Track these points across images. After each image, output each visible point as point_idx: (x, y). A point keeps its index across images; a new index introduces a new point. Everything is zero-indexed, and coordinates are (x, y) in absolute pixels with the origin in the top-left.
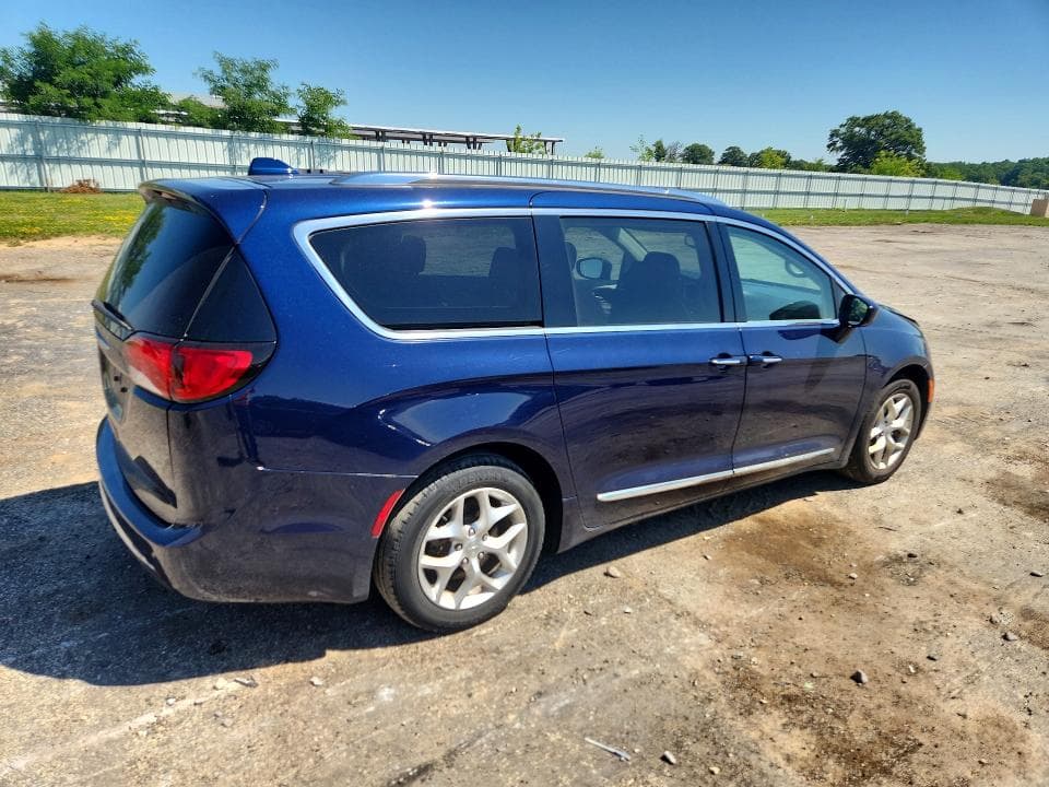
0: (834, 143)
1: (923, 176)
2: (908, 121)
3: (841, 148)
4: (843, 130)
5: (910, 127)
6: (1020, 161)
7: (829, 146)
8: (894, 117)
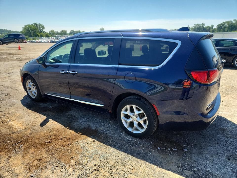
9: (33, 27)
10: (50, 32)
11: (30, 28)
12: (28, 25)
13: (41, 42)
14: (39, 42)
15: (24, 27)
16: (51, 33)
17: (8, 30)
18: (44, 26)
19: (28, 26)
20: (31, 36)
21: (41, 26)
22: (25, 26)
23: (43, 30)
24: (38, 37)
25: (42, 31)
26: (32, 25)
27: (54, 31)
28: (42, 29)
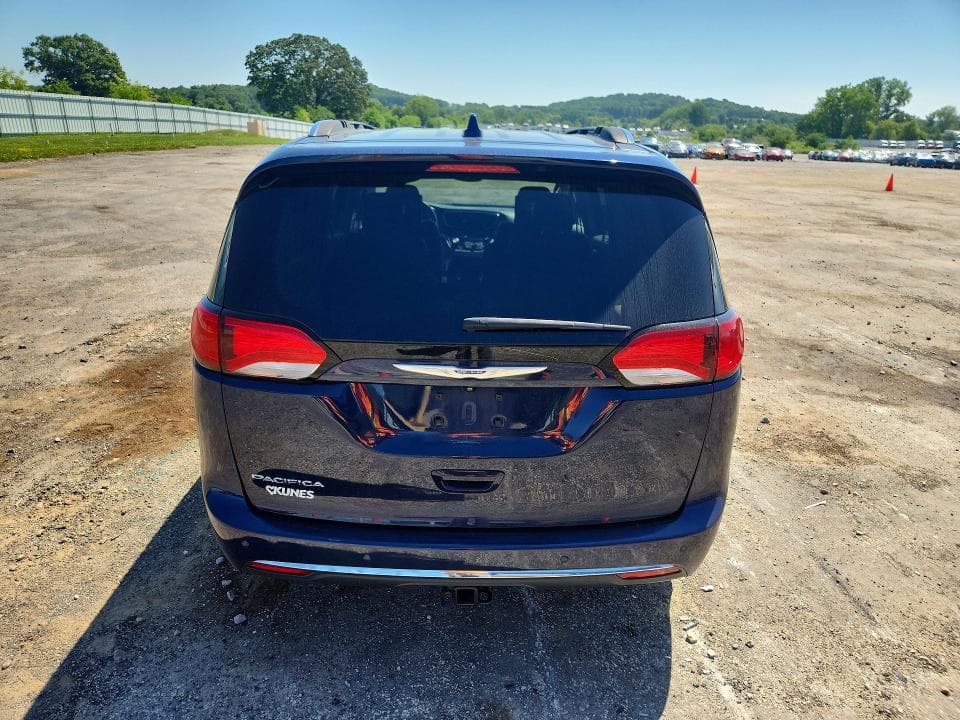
0: (31, 63)
1: (159, 101)
2: (100, 45)
3: (41, 69)
4: (36, 49)
5: (104, 51)
6: (192, 88)
7: (26, 65)
8: (84, 39)
9: (859, 97)
10: (934, 115)
11: (848, 99)
12: (843, 89)
13: (859, 160)
14: (850, 160)
15: (823, 95)
16: (936, 119)
17: (767, 108)
18: (911, 91)
19: (839, 94)
20: (835, 134)
21: (895, 92)
22: (830, 93)
23: (901, 108)
24: (867, 138)
25: (895, 111)
26: (861, 87)
27: (953, 110)
28: (898, 104)
